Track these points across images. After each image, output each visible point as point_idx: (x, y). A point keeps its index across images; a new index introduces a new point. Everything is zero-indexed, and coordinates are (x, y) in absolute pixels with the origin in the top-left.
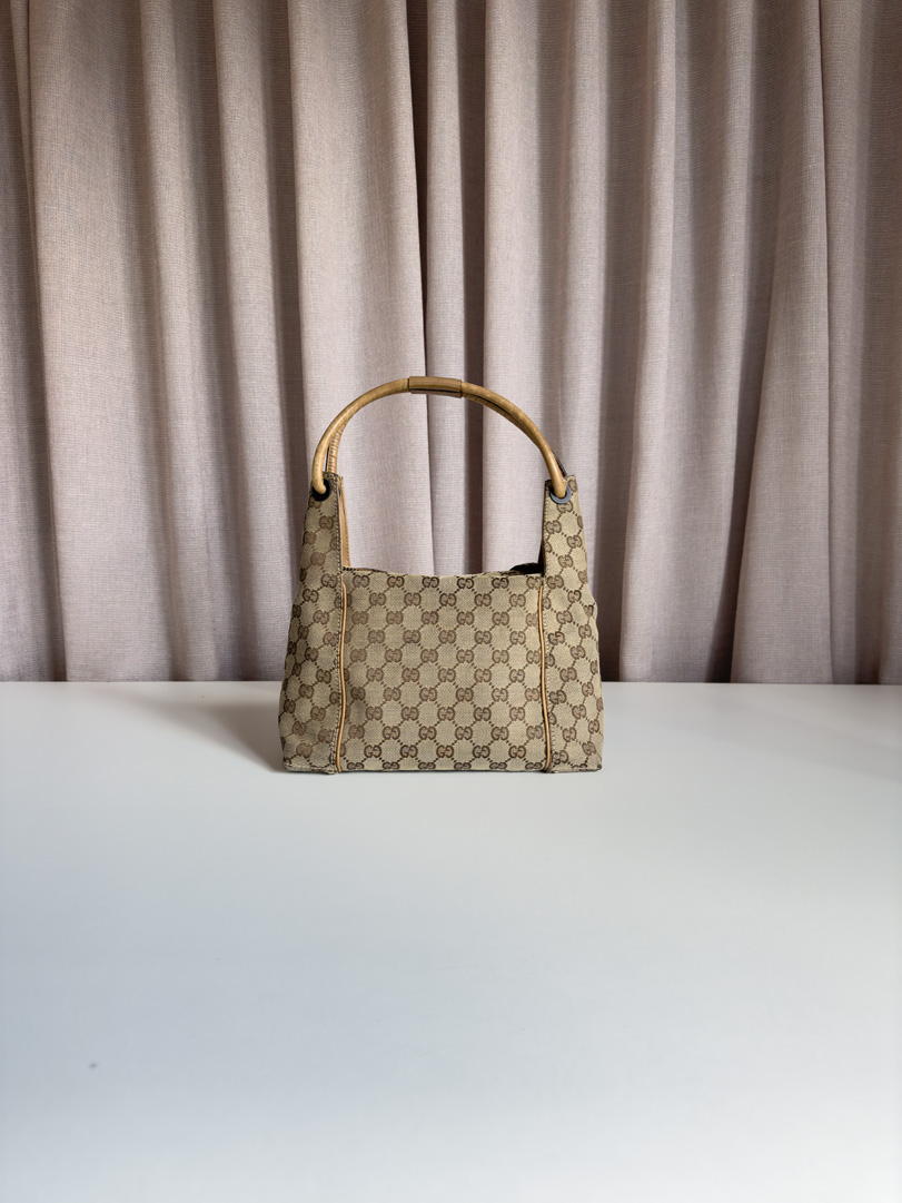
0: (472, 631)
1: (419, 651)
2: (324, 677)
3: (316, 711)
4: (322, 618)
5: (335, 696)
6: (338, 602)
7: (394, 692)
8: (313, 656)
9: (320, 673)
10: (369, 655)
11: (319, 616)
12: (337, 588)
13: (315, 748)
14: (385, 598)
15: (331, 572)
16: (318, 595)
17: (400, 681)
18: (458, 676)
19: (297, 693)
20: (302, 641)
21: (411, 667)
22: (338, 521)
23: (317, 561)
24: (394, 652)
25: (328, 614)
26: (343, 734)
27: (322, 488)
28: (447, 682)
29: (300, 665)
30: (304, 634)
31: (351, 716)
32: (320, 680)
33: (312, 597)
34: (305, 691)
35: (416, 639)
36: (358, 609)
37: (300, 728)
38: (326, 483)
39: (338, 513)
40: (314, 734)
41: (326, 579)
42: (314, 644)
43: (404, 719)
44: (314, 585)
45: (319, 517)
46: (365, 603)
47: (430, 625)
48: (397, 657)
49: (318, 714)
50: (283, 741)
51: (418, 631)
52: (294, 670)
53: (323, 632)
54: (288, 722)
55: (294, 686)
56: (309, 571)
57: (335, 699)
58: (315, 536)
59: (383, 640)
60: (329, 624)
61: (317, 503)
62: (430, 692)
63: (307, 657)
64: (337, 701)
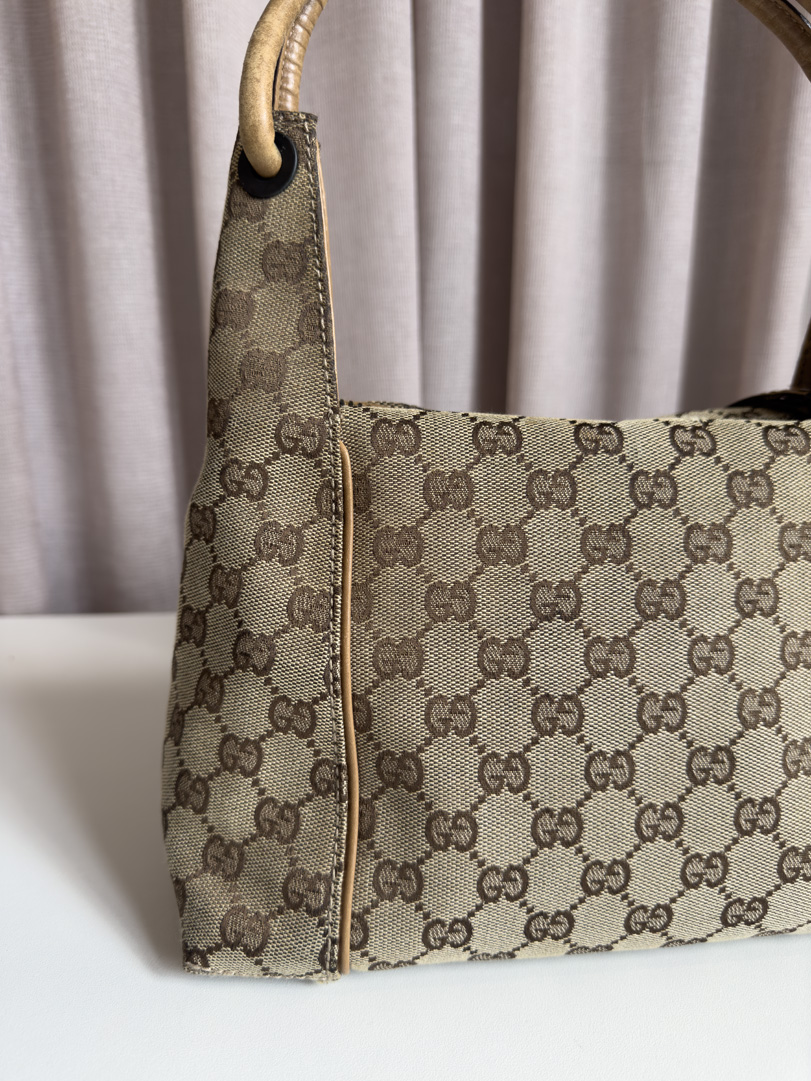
0: (729, 583)
1: (579, 645)
2: (292, 718)
3: (269, 812)
4: (283, 546)
5: (326, 772)
6: (329, 500)
7: (509, 767)
8: (259, 659)
9: (281, 708)
10: (430, 657)
11: (273, 539)
12: (325, 456)
13: (275, 926)
14: (470, 485)
15: (306, 409)
16: (266, 477)
17: (527, 733)
18: (693, 713)
19: (213, 757)
20: (221, 608)
21: (557, 693)
22: (320, 255)
23: (262, 375)
24: (506, 650)
25: (298, 532)
26: (359, 892)
27: (272, 156)
28: (663, 733)
29: (219, 679)
30: (231, 592)
31: (379, 835)
32: (279, 725)
33: (249, 484)
34: (238, 755)
35: (567, 607)
36: (392, 521)
37: (225, 857)
38: (281, 141)
39: (318, 232)
40: (269, 884)
41: (293, 430)
42: (262, 623)
43: (541, 844)
44: (255, 449)
45: (259, 246)
46: (413, 501)
47: (609, 565)
48: (514, 662)
49: (277, 820)
50: (180, 887)
51: (573, 585)
52: (199, 690)
53: (287, 586)
54: (190, 837)
55: (203, 739)
56: (237, 407)
57: (327, 781)
58: (250, 305)
59: (470, 613)
60: (302, 563)
61: (255, 205)
62: (614, 765)
63: (242, 660)
64: (332, 787)
